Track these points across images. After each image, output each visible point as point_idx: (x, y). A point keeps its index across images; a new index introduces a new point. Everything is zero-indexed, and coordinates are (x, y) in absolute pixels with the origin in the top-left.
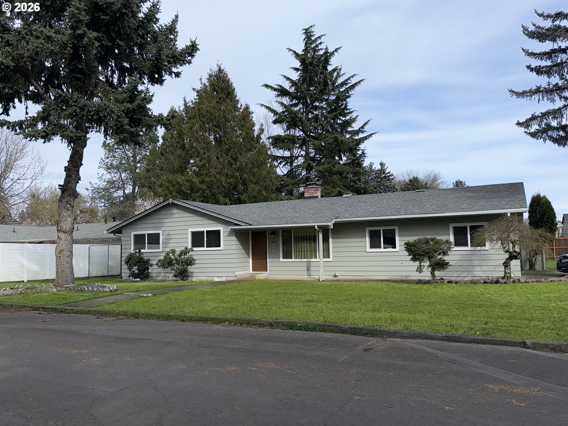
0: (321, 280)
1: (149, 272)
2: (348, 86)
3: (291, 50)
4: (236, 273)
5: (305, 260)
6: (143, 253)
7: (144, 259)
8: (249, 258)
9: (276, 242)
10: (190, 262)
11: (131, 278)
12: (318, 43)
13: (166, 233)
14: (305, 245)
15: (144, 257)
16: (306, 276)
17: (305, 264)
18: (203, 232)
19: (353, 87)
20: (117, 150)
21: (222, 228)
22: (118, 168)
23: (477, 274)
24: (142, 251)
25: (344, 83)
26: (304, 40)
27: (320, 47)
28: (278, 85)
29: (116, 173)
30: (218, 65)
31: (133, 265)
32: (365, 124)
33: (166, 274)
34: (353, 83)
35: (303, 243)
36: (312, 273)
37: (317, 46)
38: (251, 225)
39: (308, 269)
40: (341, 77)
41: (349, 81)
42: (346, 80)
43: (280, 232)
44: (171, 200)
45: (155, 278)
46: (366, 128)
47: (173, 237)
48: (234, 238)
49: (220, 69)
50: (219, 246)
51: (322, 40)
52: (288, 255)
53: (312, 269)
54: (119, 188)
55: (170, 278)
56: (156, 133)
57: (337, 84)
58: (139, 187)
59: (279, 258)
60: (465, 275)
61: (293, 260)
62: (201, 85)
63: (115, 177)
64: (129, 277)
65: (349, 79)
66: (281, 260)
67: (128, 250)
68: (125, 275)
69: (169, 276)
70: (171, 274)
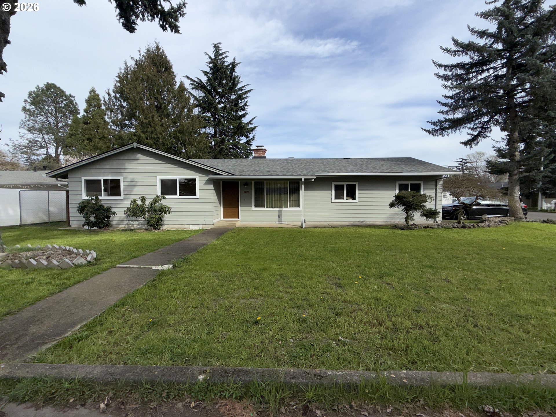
0: (303, 227)
1: (109, 221)
2: (243, 91)
3: (207, 54)
4: (214, 221)
5: (278, 209)
6: (101, 200)
7: (103, 206)
8: (220, 206)
9: (249, 192)
10: (164, 210)
11: (86, 227)
12: (224, 56)
13: (129, 179)
15: (104, 205)
16: (277, 223)
17: (277, 212)
18: (176, 180)
19: (246, 92)
20: (38, 116)
21: (198, 177)
22: (40, 130)
24: (100, 197)
25: (241, 89)
26: (214, 52)
27: (225, 60)
28: (198, 78)
29: (39, 134)
30: (156, 42)
31: (89, 213)
32: (253, 119)
33: (130, 222)
34: (247, 90)
35: (273, 194)
36: (283, 220)
37: (224, 58)
38: (234, 175)
39: (279, 217)
40: (240, 84)
41: (244, 88)
42: (243, 87)
43: (253, 182)
44: (135, 145)
45: (116, 226)
46: (254, 121)
47: (138, 184)
48: (212, 187)
49: (157, 47)
50: (195, 194)
51: (227, 54)
52: (259, 204)
53: (283, 216)
54: (41, 147)
55: (135, 226)
56: (77, 106)
57: (236, 88)
58: (62, 148)
59: (252, 207)
61: (265, 208)
62: (140, 56)
63: (38, 137)
64: (83, 225)
65: (244, 86)
66: (254, 208)
67: (78, 197)
68: (75, 223)
69: (134, 224)
70: (136, 222)
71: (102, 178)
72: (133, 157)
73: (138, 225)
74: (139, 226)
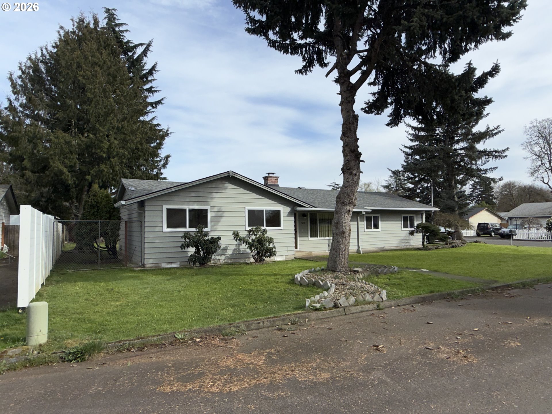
0: (361, 253)
5: (327, 238)
9: (305, 223)
13: (216, 209)
14: (324, 225)
16: (327, 251)
17: (327, 242)
18: (263, 211)
21: (282, 208)
23: (412, 244)
39: (329, 246)
43: (309, 214)
47: (225, 214)
48: (293, 218)
50: (279, 225)
52: (314, 234)
59: (308, 237)
60: (407, 245)
61: (319, 238)
66: (310, 238)
67: (157, 229)
68: (151, 261)
69: (221, 258)
70: (223, 256)
71: (187, 207)
72: (221, 186)
73: (225, 259)
74: (225, 261)
